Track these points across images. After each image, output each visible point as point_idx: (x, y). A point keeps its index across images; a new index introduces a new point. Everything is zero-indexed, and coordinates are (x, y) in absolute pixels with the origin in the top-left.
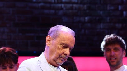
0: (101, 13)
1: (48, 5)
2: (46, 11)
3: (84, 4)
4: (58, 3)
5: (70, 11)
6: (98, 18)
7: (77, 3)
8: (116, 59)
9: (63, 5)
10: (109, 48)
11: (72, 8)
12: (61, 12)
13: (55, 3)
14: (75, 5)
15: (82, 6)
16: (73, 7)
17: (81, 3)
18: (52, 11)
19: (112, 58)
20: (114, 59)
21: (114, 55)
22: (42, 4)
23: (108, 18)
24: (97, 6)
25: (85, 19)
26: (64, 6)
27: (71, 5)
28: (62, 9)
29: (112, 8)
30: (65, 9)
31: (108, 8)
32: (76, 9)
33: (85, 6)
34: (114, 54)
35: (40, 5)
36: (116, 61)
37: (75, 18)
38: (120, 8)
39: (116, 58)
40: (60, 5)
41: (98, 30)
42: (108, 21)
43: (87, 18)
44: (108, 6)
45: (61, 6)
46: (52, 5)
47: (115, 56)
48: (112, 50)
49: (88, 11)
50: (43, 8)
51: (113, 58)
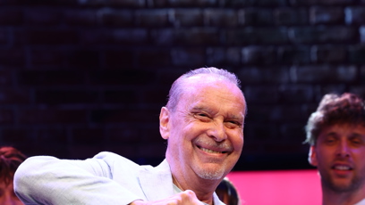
0: (292, 33)
1: (126, 14)
2: (121, 34)
3: (237, 7)
4: (156, 7)
5: (195, 31)
6: (281, 50)
7: (216, 6)
8: (351, 169)
9: (172, 13)
10: (333, 134)
11: (199, 22)
12: (166, 34)
13: (146, 6)
14: (209, 13)
15: (230, 13)
16: (202, 16)
17: (228, 6)
18: (140, 33)
19: (340, 165)
20: (345, 168)
21: (348, 156)
22: (106, 11)
23: (314, 49)
24: (277, 12)
25: (241, 55)
26: (176, 16)
27: (196, 12)
28: (168, 24)
29: (326, 17)
30: (177, 23)
31: (313, 18)
32: (212, 24)
33: (242, 13)
34: (348, 153)
35: (102, 13)
36: (351, 175)
37: (210, 51)
38: (349, 15)
39: (352, 166)
40: (161, 13)
41: (283, 88)
42: (314, 57)
43: (247, 52)
44: (313, 11)
45: (167, 16)
46: (139, 13)
47: (351, 159)
48: (344, 139)
49: (249, 30)
50: (110, 22)
51: (343, 165)
